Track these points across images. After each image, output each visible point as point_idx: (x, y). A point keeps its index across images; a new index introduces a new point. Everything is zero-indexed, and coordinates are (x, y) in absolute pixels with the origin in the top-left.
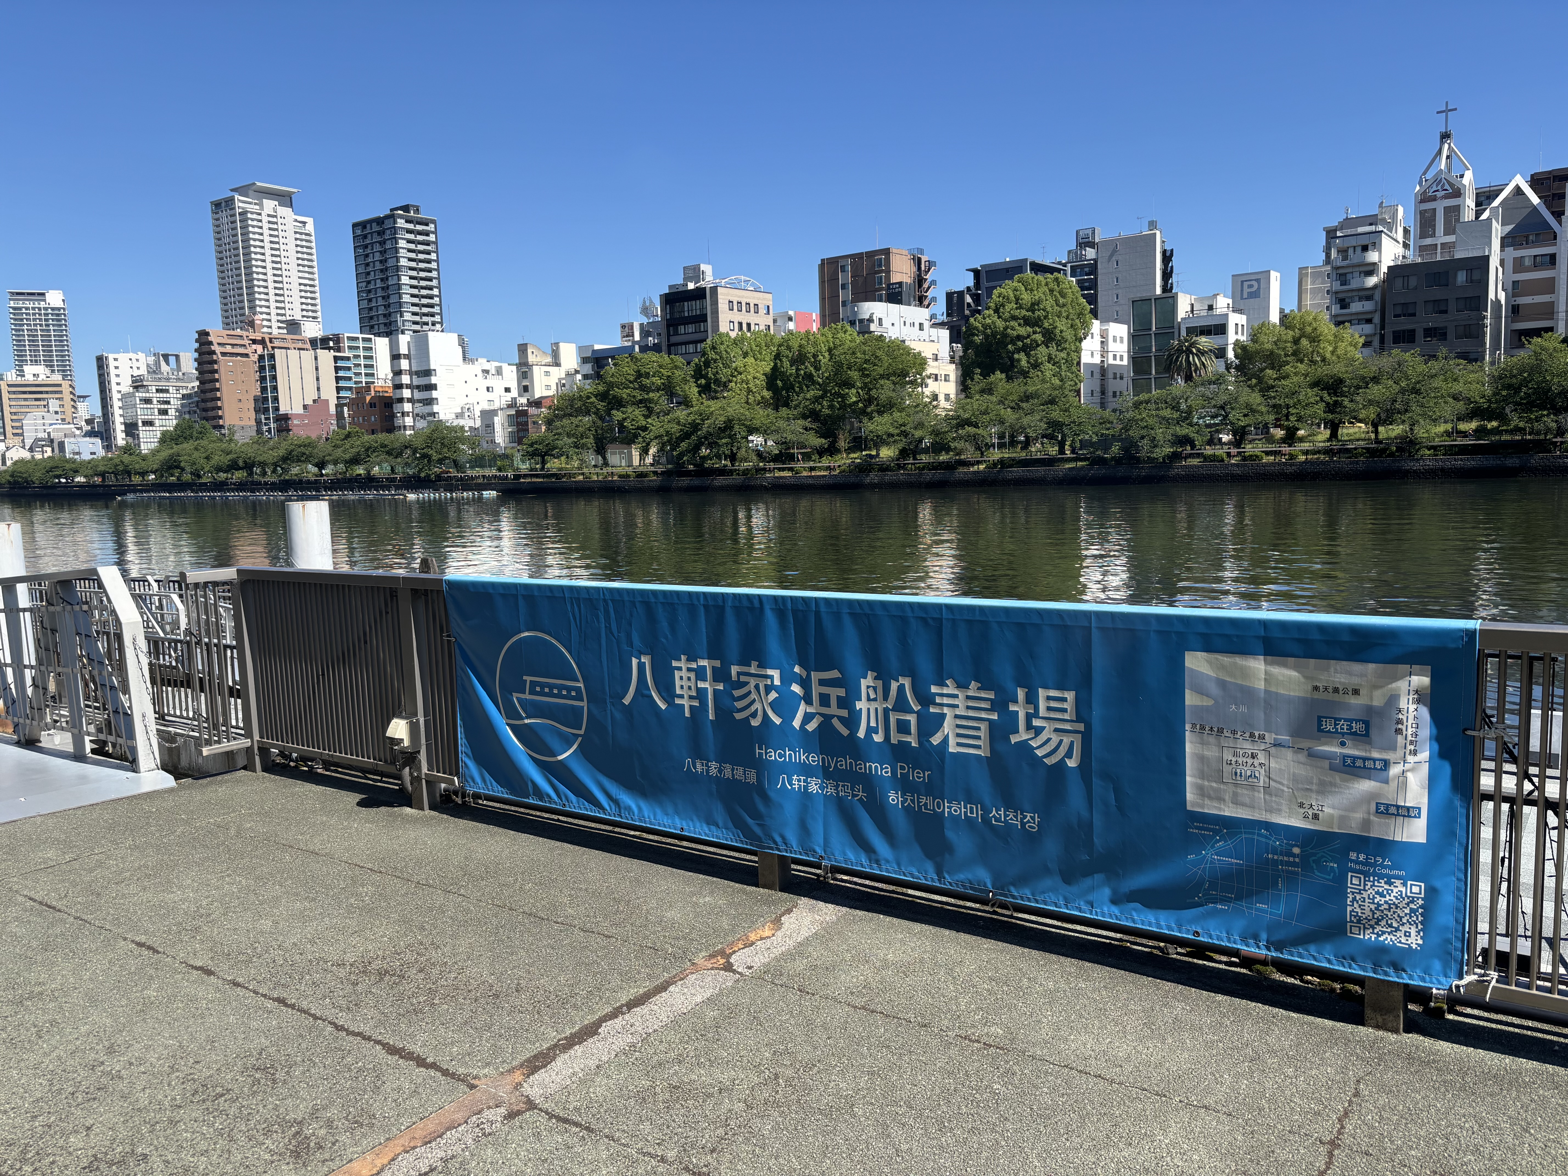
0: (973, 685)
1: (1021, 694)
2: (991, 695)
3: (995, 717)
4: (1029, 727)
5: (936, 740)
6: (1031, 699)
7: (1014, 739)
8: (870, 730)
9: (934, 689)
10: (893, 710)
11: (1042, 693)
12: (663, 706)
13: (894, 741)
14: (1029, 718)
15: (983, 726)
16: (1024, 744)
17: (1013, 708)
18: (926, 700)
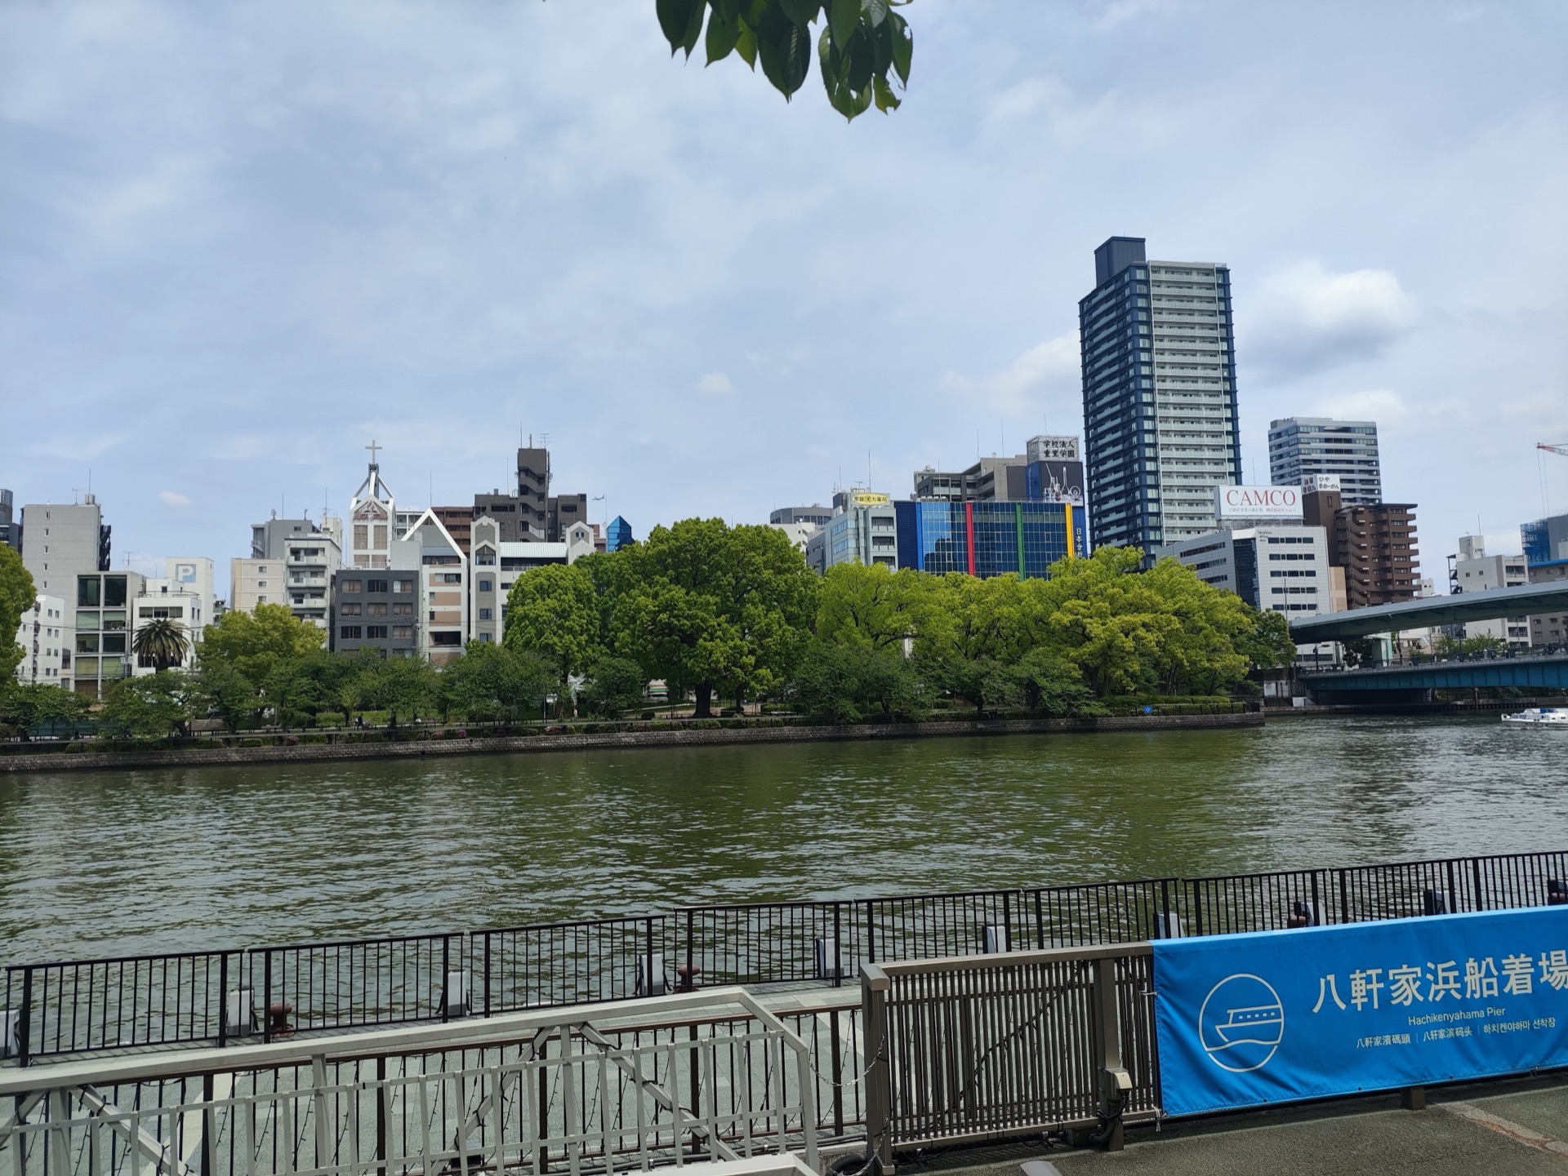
0: (1523, 955)
1: (1544, 955)
2: (1530, 959)
3: (1532, 970)
4: (1548, 972)
5: (1506, 990)
6: (1548, 958)
7: (1542, 980)
8: (1473, 992)
9: (1504, 961)
10: (1485, 977)
11: (1553, 953)
12: (1343, 1006)
13: (1485, 996)
14: (1548, 967)
15: (1529, 976)
16: (1547, 981)
17: (1540, 964)
18: (1500, 968)
